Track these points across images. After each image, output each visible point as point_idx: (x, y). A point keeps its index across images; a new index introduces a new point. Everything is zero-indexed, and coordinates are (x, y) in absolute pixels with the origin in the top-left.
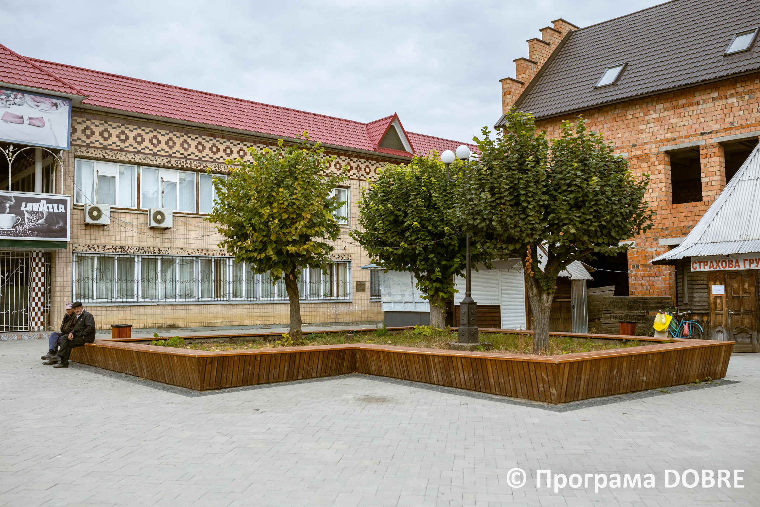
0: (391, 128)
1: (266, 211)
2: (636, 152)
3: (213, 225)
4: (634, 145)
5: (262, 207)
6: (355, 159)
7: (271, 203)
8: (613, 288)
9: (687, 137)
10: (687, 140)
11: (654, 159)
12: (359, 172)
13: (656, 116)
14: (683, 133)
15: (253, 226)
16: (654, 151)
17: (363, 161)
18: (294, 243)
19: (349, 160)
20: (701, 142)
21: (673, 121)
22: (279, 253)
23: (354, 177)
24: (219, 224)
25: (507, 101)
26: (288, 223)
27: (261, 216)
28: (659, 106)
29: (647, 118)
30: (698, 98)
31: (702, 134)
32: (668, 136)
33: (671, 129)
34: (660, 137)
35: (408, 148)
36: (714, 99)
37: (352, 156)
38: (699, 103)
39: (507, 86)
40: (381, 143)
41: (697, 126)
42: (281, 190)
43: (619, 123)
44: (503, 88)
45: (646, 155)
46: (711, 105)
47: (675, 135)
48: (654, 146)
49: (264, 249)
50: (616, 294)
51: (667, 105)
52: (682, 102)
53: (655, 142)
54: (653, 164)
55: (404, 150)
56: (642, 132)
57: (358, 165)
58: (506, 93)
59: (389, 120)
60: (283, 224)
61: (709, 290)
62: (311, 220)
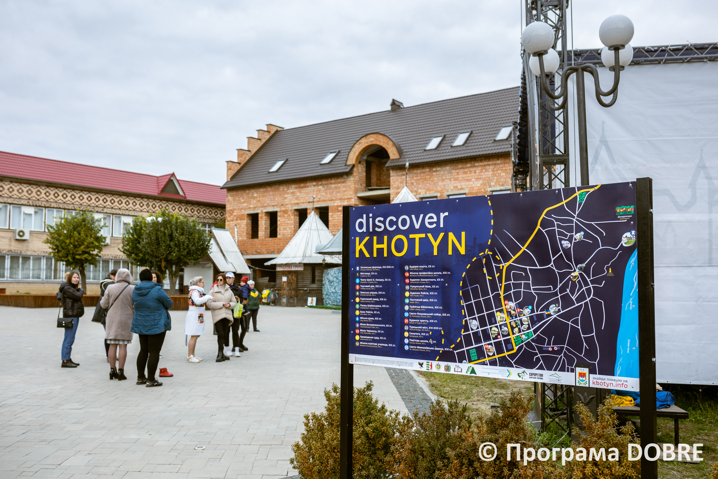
0: (170, 181)
1: (68, 241)
2: (283, 209)
3: (46, 245)
4: (282, 205)
5: (66, 239)
6: (146, 200)
7: (71, 238)
8: (268, 278)
9: (303, 203)
10: (303, 205)
11: (290, 213)
12: (148, 207)
13: (291, 191)
14: (302, 201)
15: (62, 247)
16: (290, 209)
17: (151, 200)
18: (80, 255)
19: (142, 201)
20: (309, 206)
21: (298, 194)
22: (74, 258)
23: (145, 210)
24: (49, 245)
25: (229, 173)
26: (78, 246)
27: (66, 243)
28: (293, 186)
29: (288, 191)
30: (308, 184)
31: (309, 202)
32: (296, 201)
33: (297, 198)
34: (293, 202)
35: (181, 193)
36: (314, 186)
37: (144, 198)
38: (308, 187)
39: (229, 165)
40: (163, 190)
41: (307, 198)
42: (75, 232)
43: (277, 192)
44: (227, 166)
45: (287, 210)
46: (313, 188)
47: (299, 202)
48: (290, 206)
49: (67, 256)
50: (269, 281)
51: (296, 186)
52: (302, 185)
53: (291, 204)
54: (289, 215)
55: (178, 193)
56: (286, 198)
57: (148, 203)
58: (229, 169)
59: (169, 177)
60: (75, 246)
61: (281, 279)
62: (87, 246)
